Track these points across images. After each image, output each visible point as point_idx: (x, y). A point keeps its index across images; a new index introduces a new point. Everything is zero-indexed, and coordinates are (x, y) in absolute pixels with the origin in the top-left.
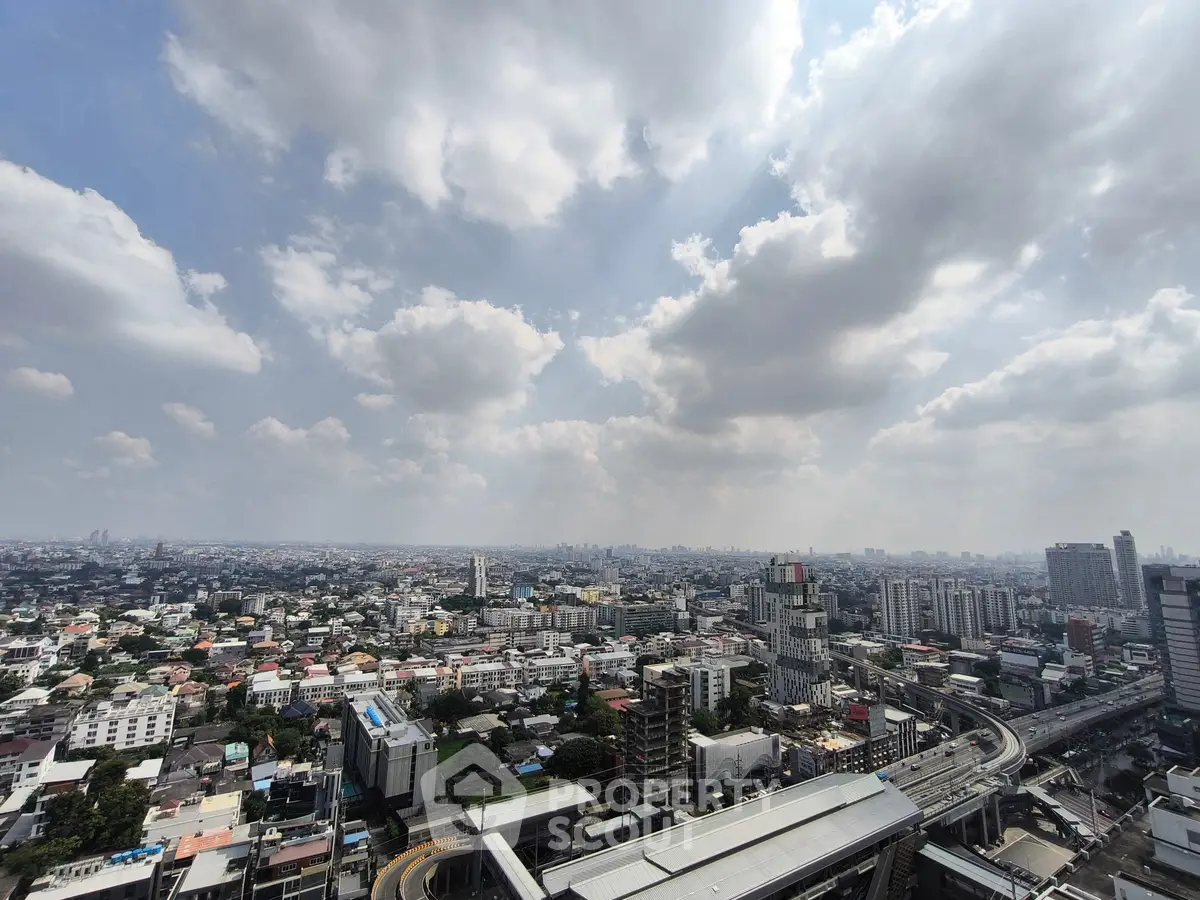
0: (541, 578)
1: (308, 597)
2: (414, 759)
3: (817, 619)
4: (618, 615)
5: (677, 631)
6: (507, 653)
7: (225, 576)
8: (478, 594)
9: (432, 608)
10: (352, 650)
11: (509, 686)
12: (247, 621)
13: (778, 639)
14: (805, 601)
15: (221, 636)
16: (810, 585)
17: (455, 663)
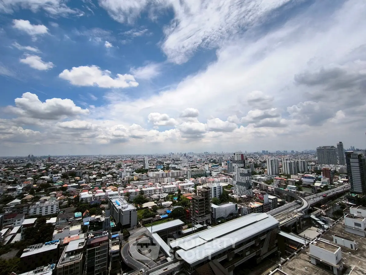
0: (165, 163)
1: (95, 171)
2: (130, 214)
3: (248, 171)
4: (188, 172)
5: (206, 176)
6: (156, 184)
7: (70, 166)
8: (146, 168)
9: (133, 173)
10: (110, 185)
11: (157, 194)
12: (78, 178)
13: (237, 177)
14: (244, 165)
15: (70, 183)
16: (246, 161)
17: (141, 188)
